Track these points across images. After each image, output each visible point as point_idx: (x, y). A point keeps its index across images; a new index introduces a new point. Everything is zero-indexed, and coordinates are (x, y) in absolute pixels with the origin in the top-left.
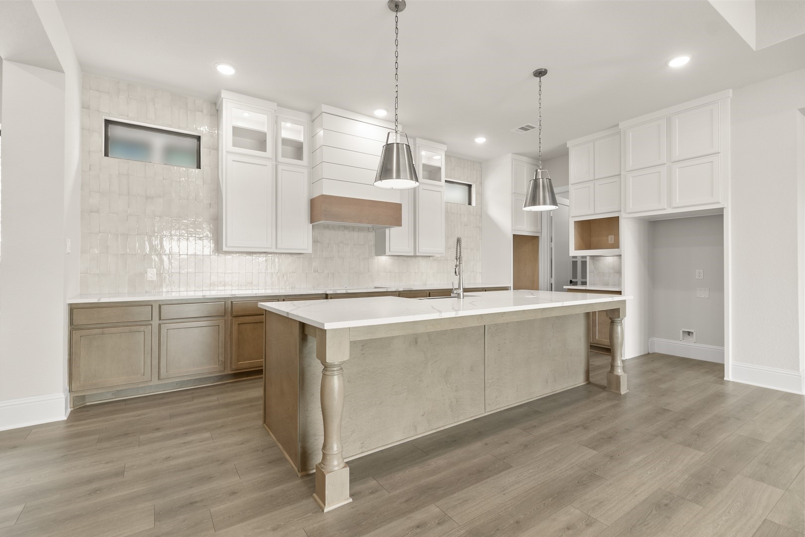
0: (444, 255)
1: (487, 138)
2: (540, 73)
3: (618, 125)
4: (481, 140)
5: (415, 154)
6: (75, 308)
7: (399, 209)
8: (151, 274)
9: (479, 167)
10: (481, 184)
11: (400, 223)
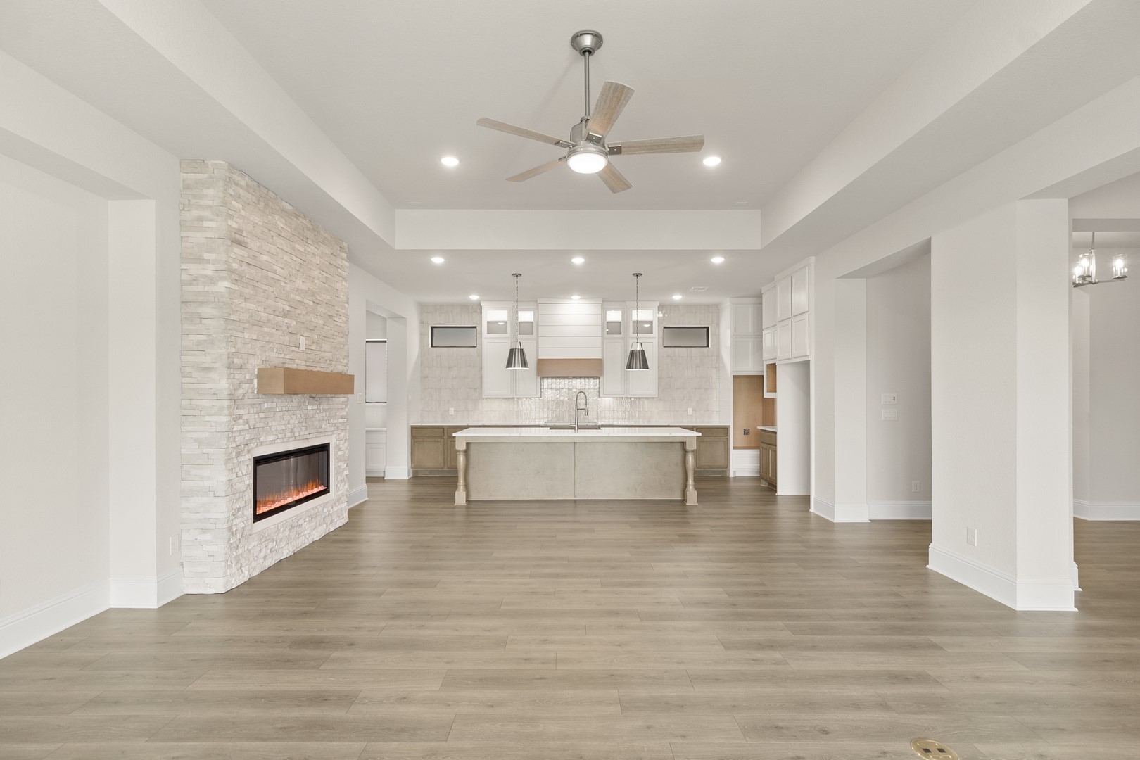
0: (657, 396)
1: (683, 295)
4: (678, 298)
5: (626, 315)
6: (413, 428)
7: (599, 363)
8: (452, 411)
9: (716, 309)
10: (718, 325)
11: (602, 374)
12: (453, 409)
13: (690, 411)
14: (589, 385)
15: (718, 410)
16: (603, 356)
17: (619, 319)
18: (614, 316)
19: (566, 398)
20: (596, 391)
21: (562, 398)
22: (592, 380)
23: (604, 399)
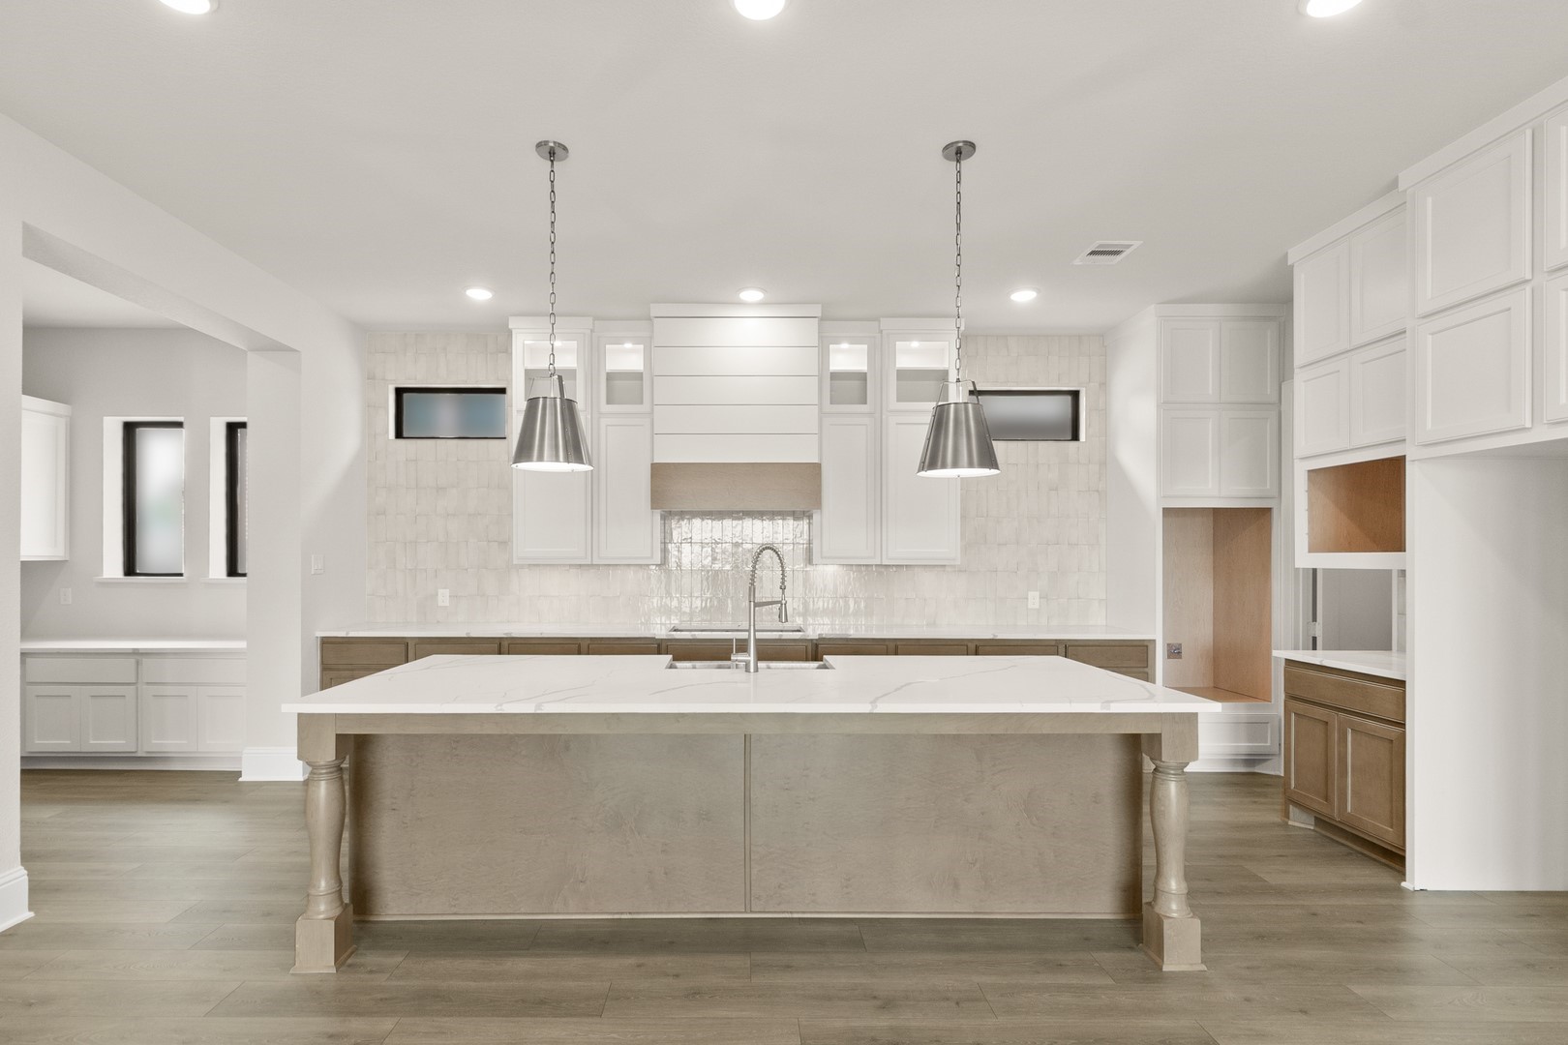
0: (958, 563)
1: (1039, 291)
2: (959, 152)
3: (1394, 184)
4: (1024, 297)
5: (880, 352)
6: (326, 643)
7: (812, 473)
8: (444, 597)
9: (1102, 343)
10: (1104, 385)
11: (817, 503)
12: (447, 592)
13: (1034, 599)
14: (784, 532)
15: (1104, 597)
16: (821, 459)
17: (861, 366)
18: (848, 358)
19: (728, 567)
20: (801, 550)
21: (717, 566)
22: (790, 522)
23: (820, 568)
